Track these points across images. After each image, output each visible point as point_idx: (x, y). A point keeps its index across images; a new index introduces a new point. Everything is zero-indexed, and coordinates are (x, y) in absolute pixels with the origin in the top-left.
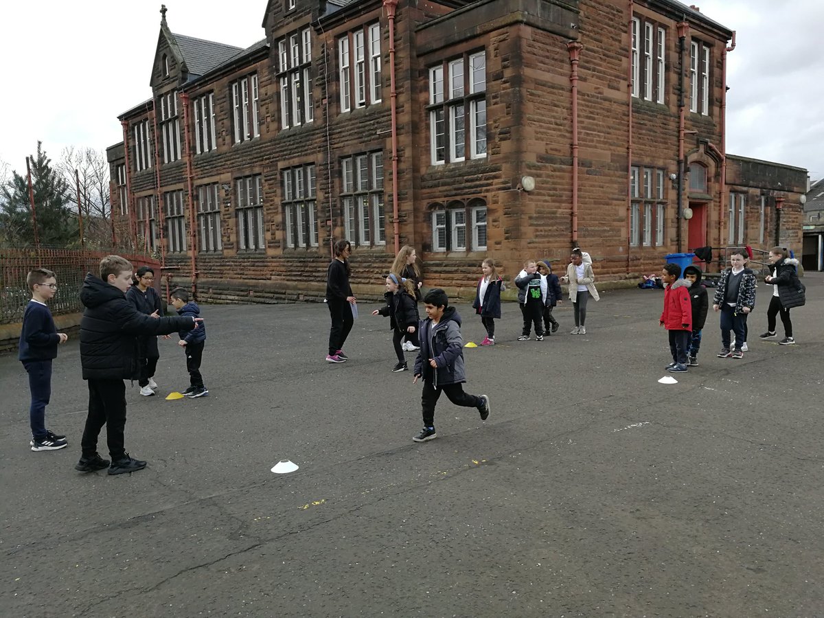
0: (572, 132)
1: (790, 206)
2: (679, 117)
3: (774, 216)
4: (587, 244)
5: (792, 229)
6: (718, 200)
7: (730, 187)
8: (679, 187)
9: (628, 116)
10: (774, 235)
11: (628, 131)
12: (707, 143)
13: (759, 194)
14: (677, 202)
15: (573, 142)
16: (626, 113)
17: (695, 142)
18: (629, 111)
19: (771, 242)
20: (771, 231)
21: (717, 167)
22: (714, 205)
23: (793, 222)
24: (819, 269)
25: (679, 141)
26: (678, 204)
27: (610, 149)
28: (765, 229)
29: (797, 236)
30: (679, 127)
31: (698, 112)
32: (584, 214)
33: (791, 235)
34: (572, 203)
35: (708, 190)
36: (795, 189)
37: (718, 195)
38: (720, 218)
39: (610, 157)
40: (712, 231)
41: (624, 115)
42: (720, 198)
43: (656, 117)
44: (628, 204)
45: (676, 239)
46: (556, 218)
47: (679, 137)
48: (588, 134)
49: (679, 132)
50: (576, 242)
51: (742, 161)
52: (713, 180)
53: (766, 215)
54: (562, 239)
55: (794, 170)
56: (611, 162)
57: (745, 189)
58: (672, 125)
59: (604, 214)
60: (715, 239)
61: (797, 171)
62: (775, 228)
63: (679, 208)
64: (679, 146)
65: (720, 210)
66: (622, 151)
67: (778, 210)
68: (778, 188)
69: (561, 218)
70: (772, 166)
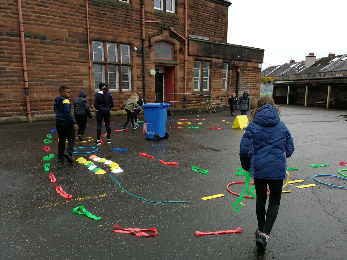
0: (18, 14)
1: (249, 70)
2: (141, 12)
3: (235, 75)
4: (44, 90)
5: (251, 83)
6: (182, 65)
7: (194, 58)
8: (143, 56)
9: (86, 7)
10: (235, 86)
11: (86, 17)
12: (170, 30)
13: (222, 62)
14: (142, 65)
15: (19, 21)
16: (84, 5)
17: (160, 29)
18: (86, 4)
19: (233, 89)
20: (232, 84)
21: (181, 45)
22: (180, 68)
23: (252, 79)
24: (287, 103)
25: (142, 27)
26: (143, 66)
27: (68, 29)
28: (228, 82)
29: (256, 87)
30: (142, 18)
31: (164, 10)
32: (38, 71)
33: (250, 86)
34: (22, 62)
35: (175, 59)
36: (253, 60)
37: (183, 62)
38: (184, 75)
39: (67, 34)
40: (177, 83)
41: (82, 6)
42: (184, 64)
43: (118, 10)
44: (89, 65)
45: (142, 87)
46: (7, 72)
47: (141, 24)
48: (39, 17)
49: (142, 21)
50: (28, 89)
51: (205, 42)
52: (178, 52)
53: (229, 74)
54: (15, 86)
55: (252, 49)
56: (69, 37)
57: (209, 59)
58: (135, 16)
59: (64, 71)
60: (180, 88)
61: (254, 50)
62: (236, 82)
63: (143, 69)
64: (142, 30)
65: (184, 71)
66: (81, 30)
67: (238, 72)
68: (238, 59)
69: (11, 72)
70: (232, 46)
